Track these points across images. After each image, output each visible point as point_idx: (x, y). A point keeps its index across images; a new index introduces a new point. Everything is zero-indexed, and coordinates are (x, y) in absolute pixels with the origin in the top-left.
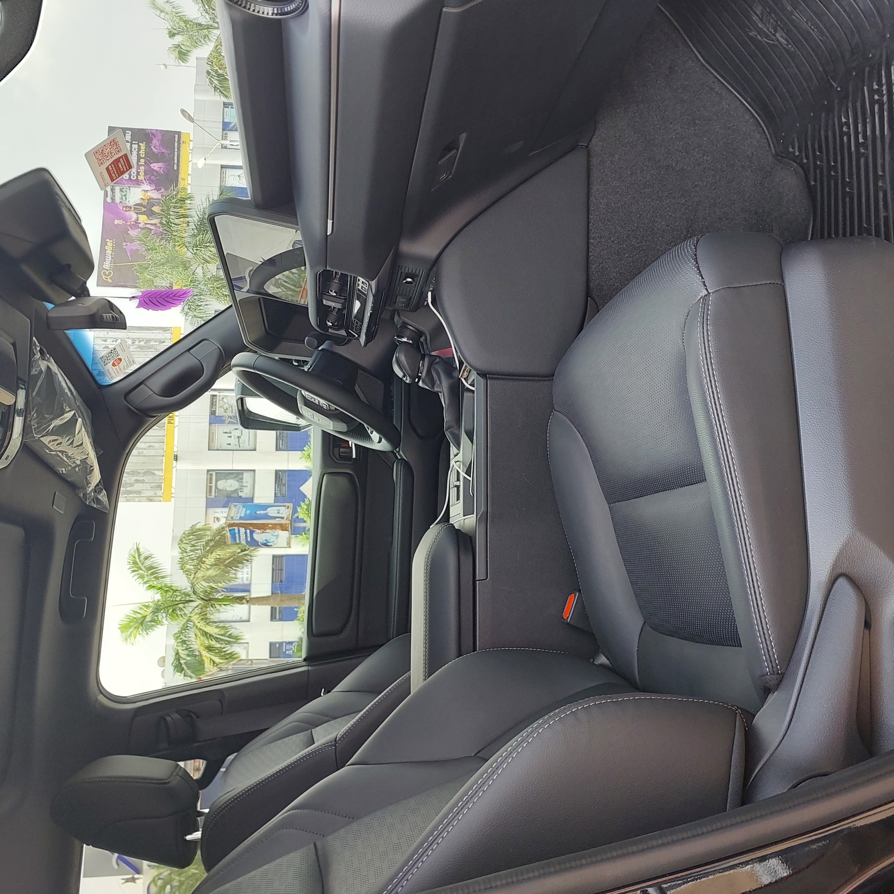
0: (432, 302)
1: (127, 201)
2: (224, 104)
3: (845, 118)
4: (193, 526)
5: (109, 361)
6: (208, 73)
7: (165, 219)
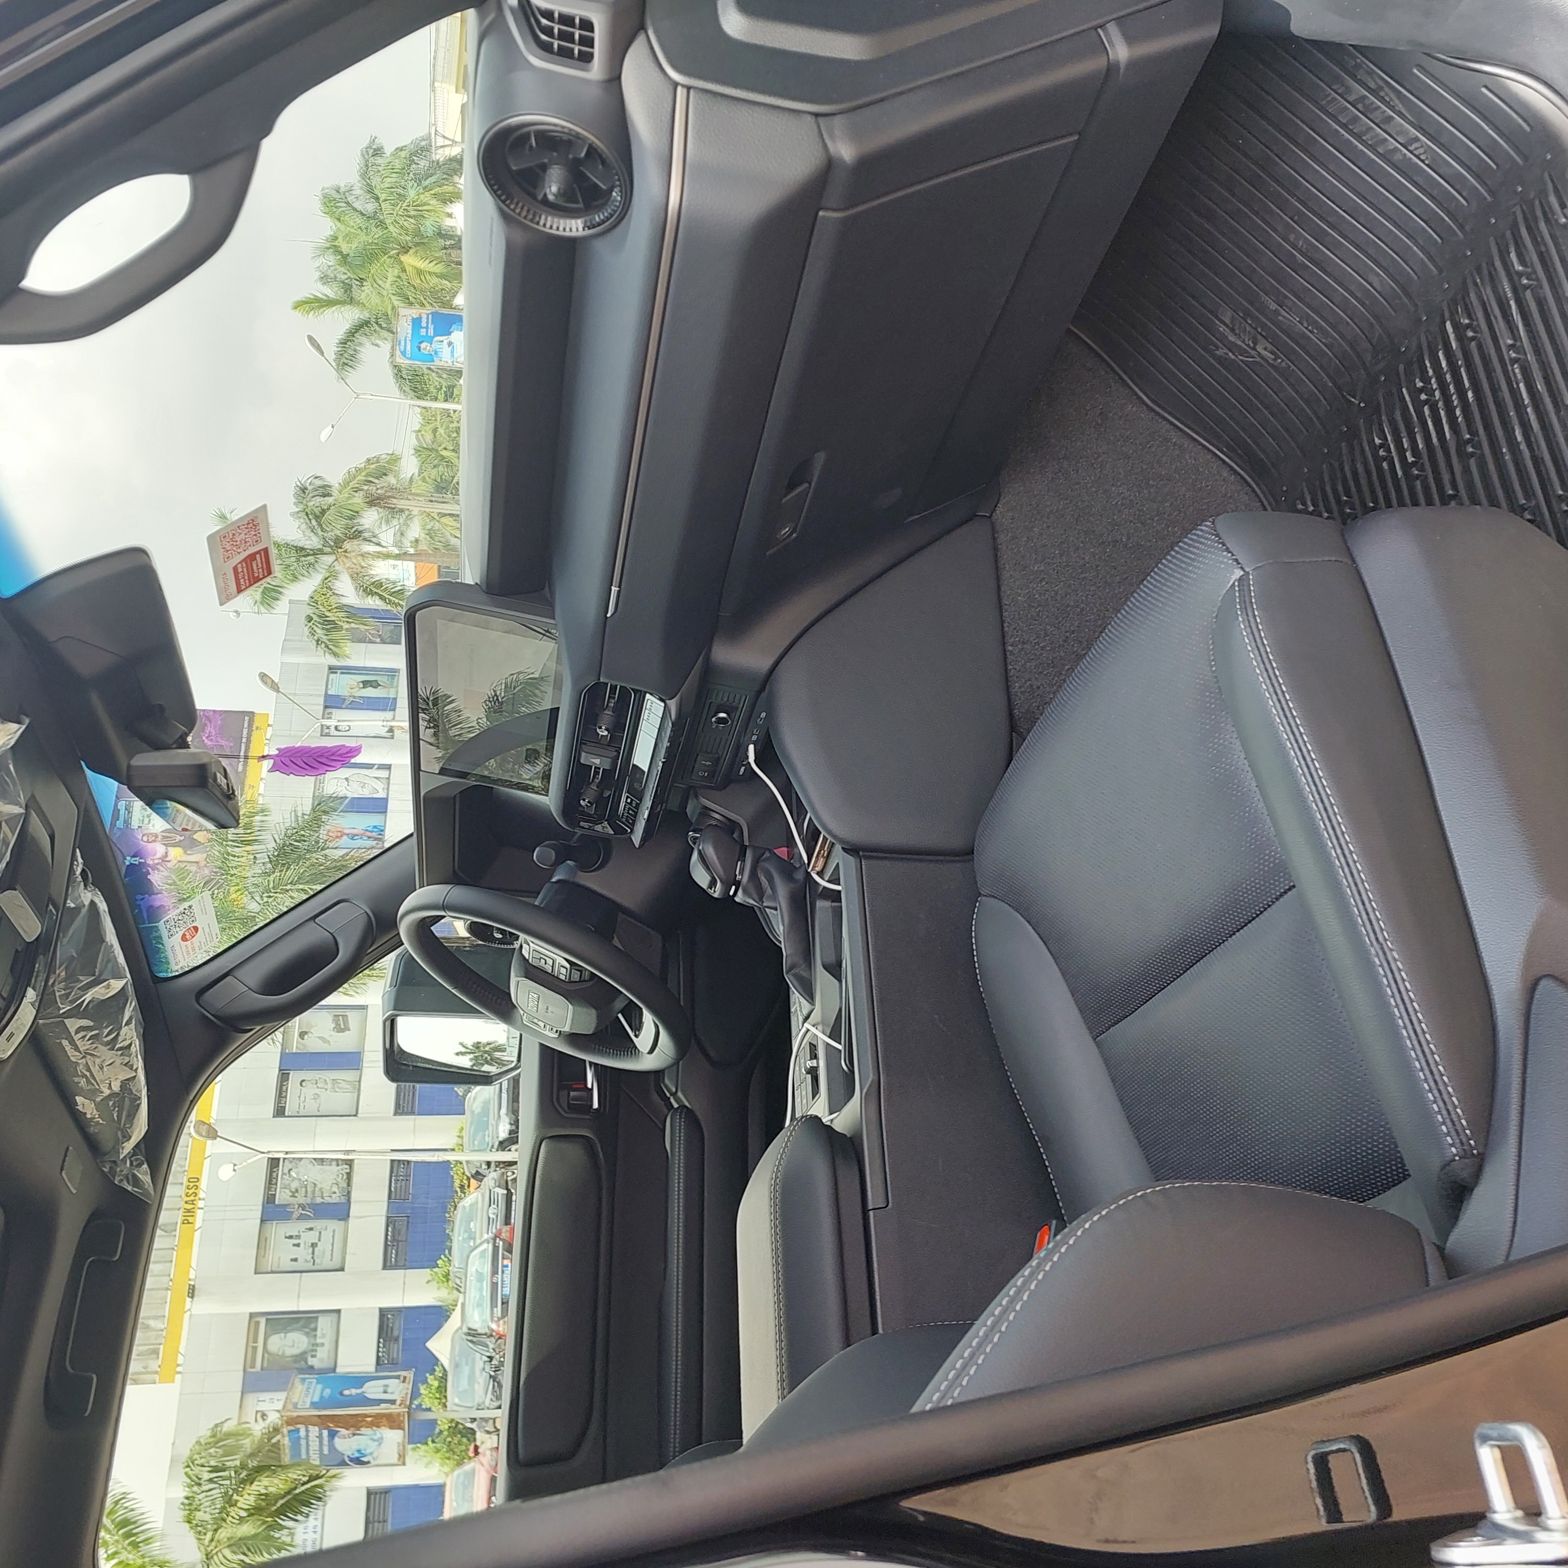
0: (755, 761)
1: (151, 825)
2: (330, 668)
3: (1379, 439)
4: (216, 1425)
5: (178, 929)
6: (310, 619)
7: (217, 848)
